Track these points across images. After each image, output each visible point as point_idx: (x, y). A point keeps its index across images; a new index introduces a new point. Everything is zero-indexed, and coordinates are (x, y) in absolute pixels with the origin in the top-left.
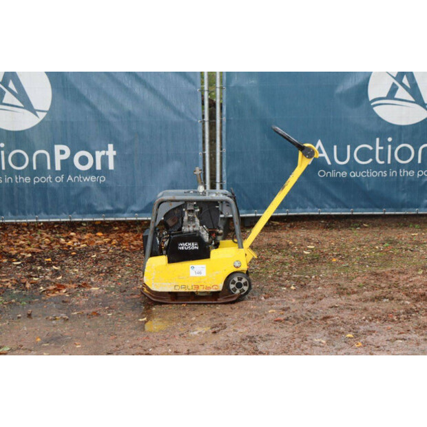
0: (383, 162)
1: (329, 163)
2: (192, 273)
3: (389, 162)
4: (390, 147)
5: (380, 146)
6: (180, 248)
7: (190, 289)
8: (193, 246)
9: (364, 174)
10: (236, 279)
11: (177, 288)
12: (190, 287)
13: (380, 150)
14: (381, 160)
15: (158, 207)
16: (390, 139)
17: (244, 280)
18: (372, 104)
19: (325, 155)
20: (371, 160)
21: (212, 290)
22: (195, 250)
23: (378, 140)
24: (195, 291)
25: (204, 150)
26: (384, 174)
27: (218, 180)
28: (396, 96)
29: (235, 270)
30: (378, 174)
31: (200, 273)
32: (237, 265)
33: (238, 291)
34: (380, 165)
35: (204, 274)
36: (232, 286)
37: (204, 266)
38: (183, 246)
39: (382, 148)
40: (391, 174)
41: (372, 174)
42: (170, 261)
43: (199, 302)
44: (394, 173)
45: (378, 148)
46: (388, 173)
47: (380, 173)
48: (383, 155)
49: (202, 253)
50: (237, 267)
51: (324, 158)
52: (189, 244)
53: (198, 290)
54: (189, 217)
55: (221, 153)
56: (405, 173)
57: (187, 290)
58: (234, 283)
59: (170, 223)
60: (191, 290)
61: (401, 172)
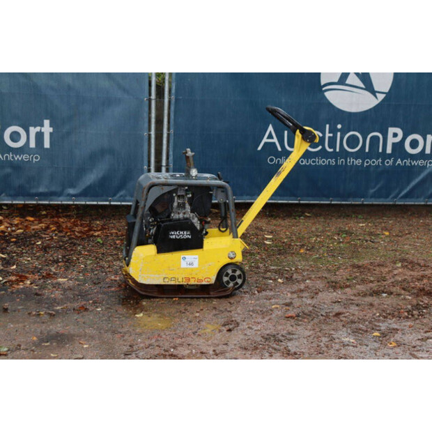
0: (332, 150)
1: (280, 149)
2: (184, 265)
3: (338, 150)
4: (339, 134)
5: (329, 133)
6: (172, 237)
7: (180, 281)
8: (186, 235)
9: (313, 162)
10: (230, 271)
11: (166, 280)
12: (180, 280)
13: (329, 137)
14: (330, 148)
15: (148, 192)
16: (339, 126)
17: (238, 273)
18: (324, 89)
19: (275, 140)
20: (320, 147)
21: (204, 283)
22: (188, 239)
23: (328, 126)
24: (186, 283)
25: (150, 130)
26: (333, 162)
27: (164, 163)
28: (347, 82)
29: (229, 261)
30: (327, 162)
31: (191, 264)
32: (232, 256)
33: (231, 284)
34: (329, 152)
35: (196, 265)
36: (225, 279)
37: (197, 256)
38: (174, 235)
39: (331, 135)
40: (339, 162)
41: (321, 162)
42: (159, 251)
43: (191, 296)
44: (342, 161)
45: (328, 135)
46: (336, 161)
47: (329, 161)
48: (332, 142)
49: (195, 243)
50: (232, 258)
51: (274, 143)
52: (181, 233)
53: (189, 283)
54: (179, 203)
55: (168, 135)
56: (353, 162)
57: (177, 283)
58: (227, 275)
59: (159, 209)
60: (181, 283)
61: (349, 160)
